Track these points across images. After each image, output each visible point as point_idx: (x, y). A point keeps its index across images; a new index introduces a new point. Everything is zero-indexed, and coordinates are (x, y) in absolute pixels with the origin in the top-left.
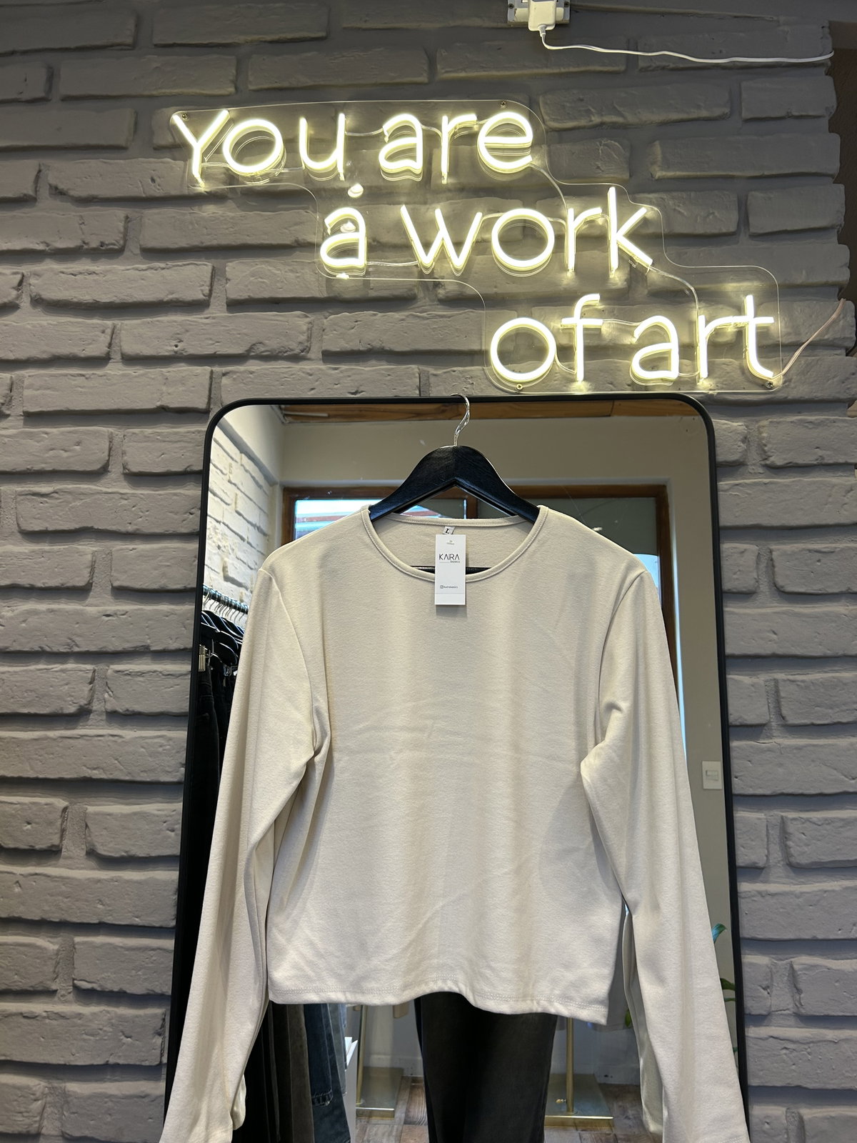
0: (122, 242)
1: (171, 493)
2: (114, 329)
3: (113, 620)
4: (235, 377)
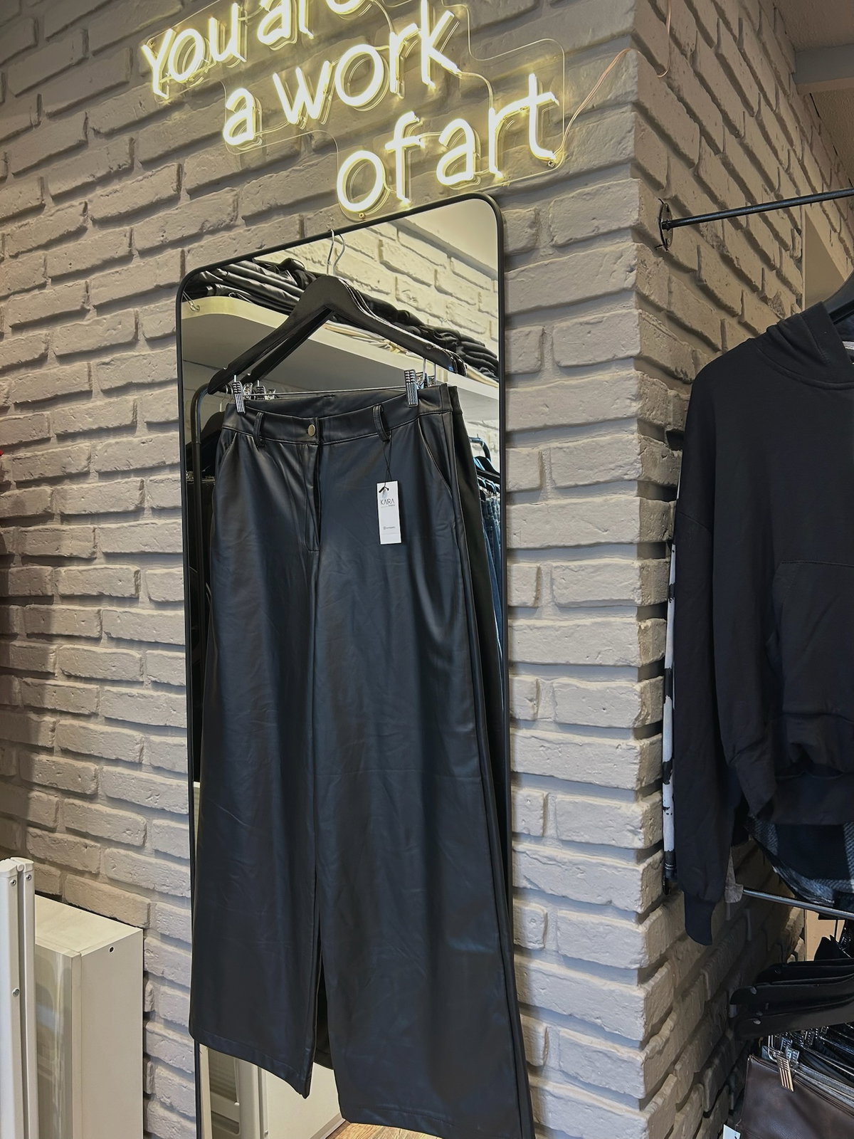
0: (130, 161)
2: (132, 231)
3: (146, 446)
4: (193, 252)
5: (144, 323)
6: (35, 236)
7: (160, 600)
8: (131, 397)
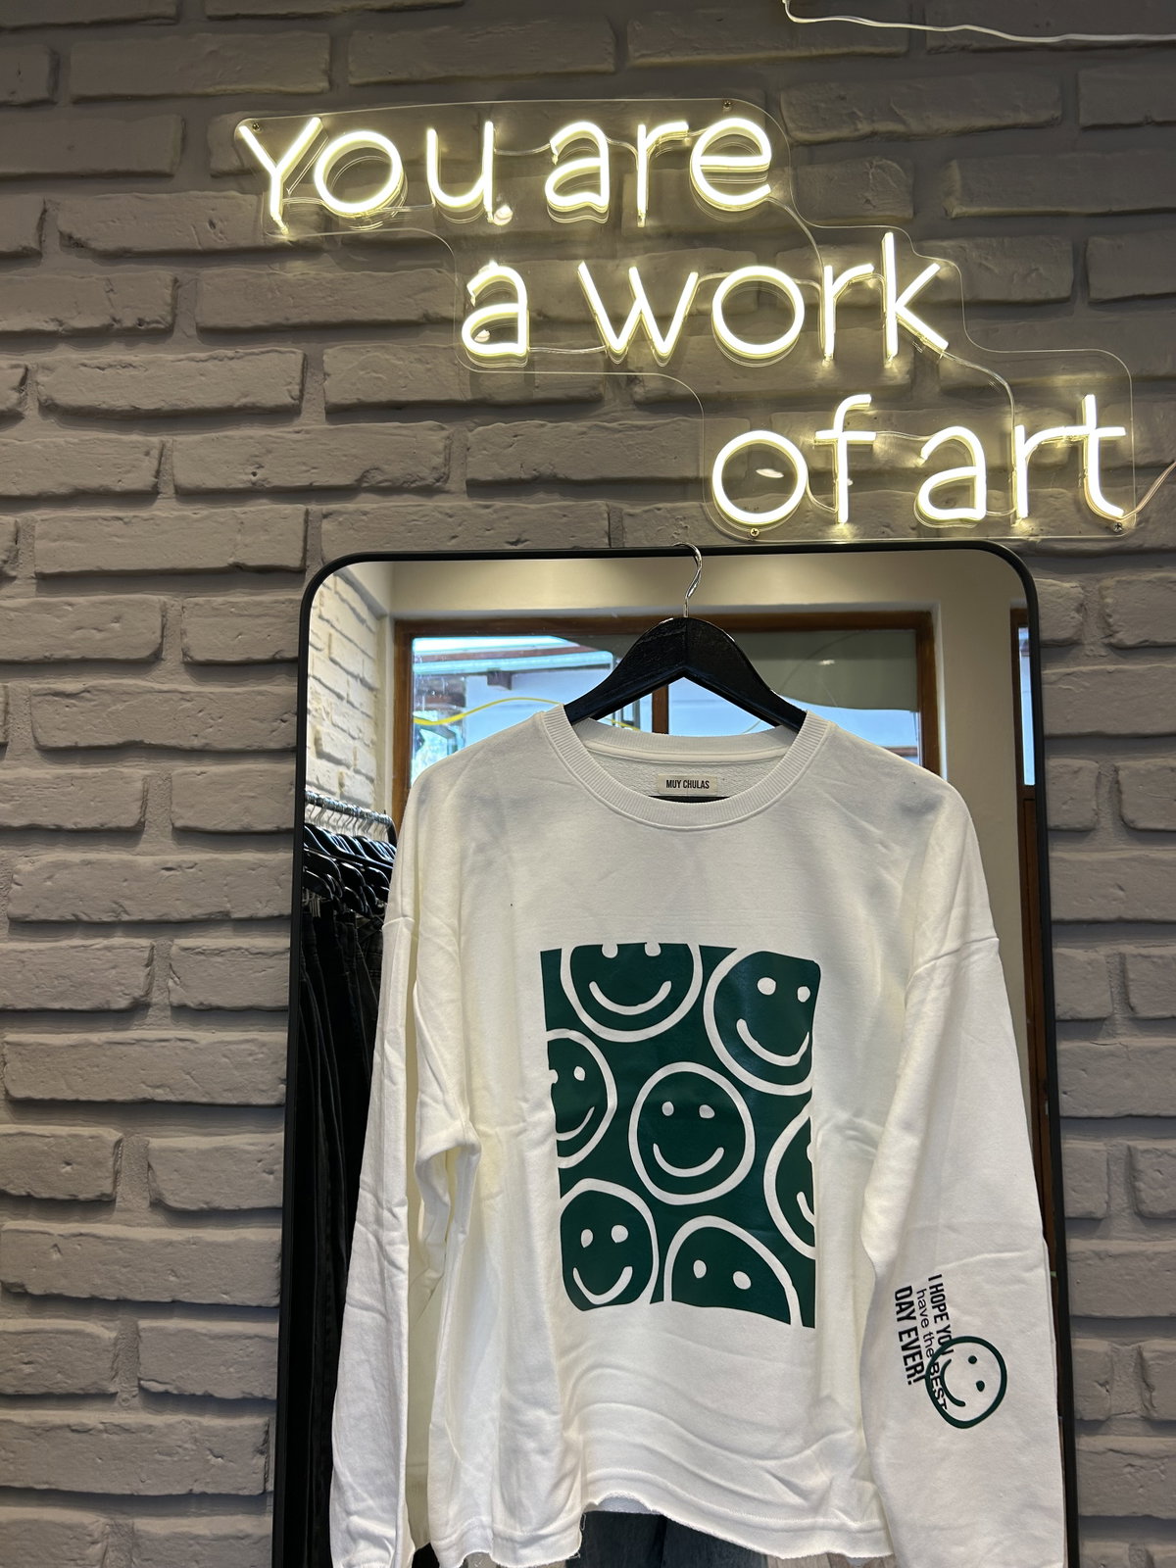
0: (169, 319)
1: (253, 691)
2: (162, 449)
3: (176, 876)
4: (341, 519)
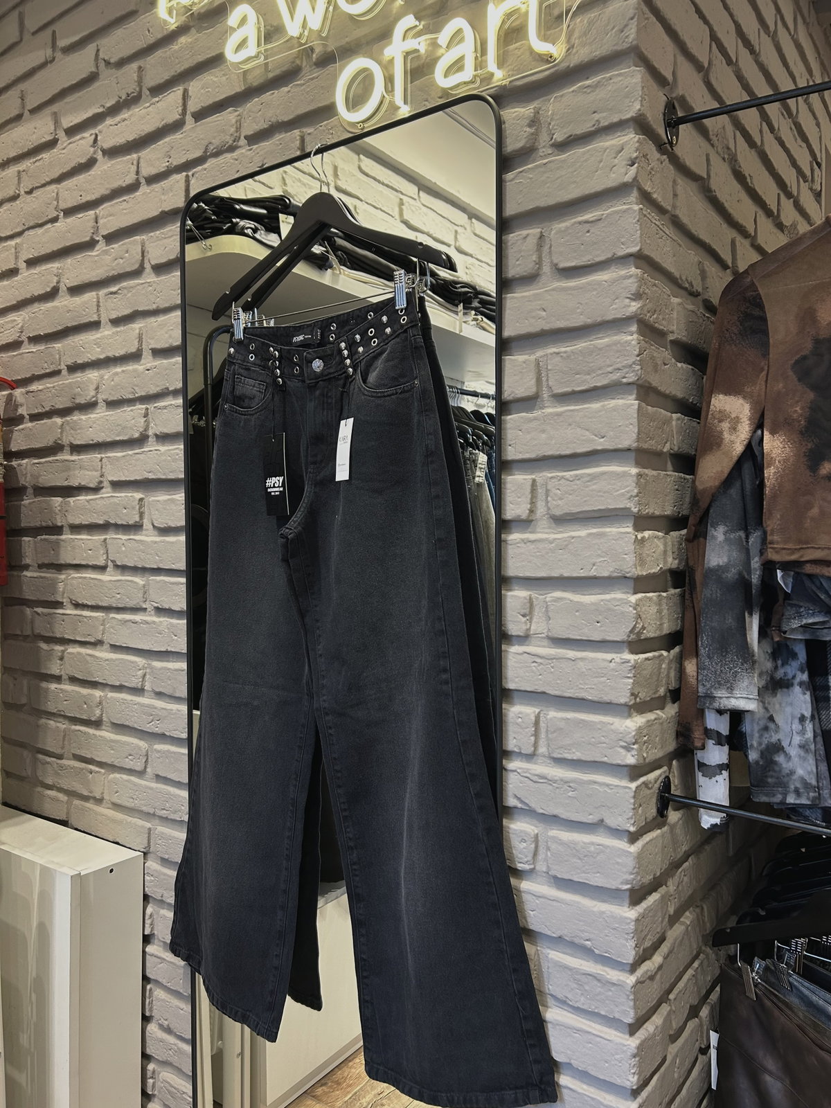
0: (137, 89)
2: (139, 159)
3: (150, 373)
4: (197, 176)
5: (149, 249)
6: (48, 171)
7: (162, 526)
8: (137, 326)
